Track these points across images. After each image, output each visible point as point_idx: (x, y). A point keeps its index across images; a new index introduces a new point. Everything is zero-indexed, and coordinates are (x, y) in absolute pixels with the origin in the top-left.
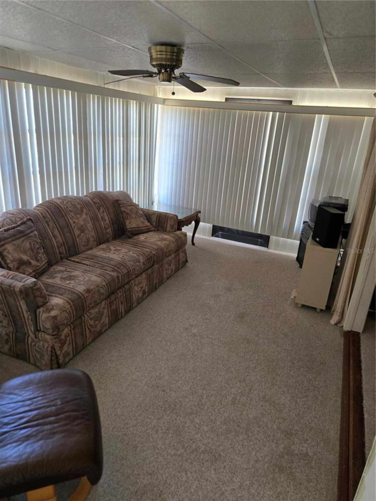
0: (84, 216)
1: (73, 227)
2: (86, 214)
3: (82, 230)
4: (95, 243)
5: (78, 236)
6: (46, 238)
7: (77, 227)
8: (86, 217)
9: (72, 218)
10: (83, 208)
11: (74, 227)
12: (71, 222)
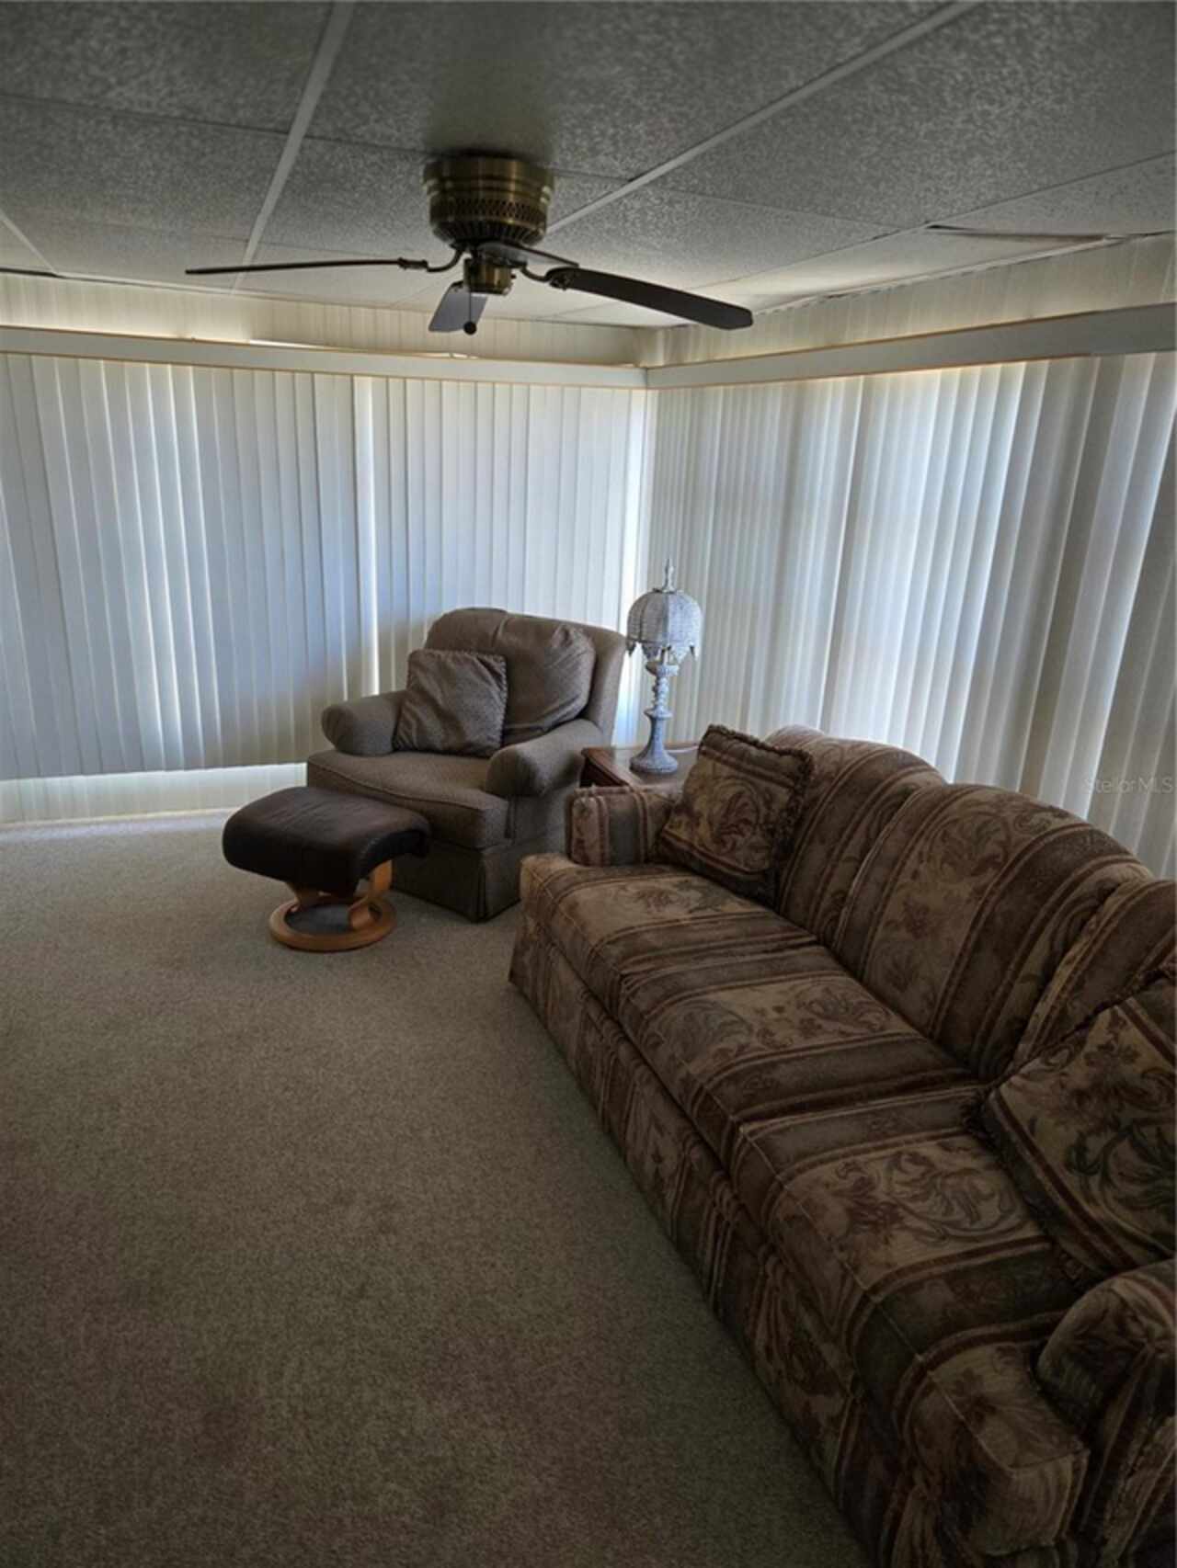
0: (964, 889)
1: (899, 883)
2: (979, 892)
3: (918, 923)
4: (927, 1012)
5: (888, 924)
6: (823, 842)
7: (908, 896)
8: (966, 896)
9: (925, 858)
10: (998, 866)
11: (902, 886)
12: (909, 863)
